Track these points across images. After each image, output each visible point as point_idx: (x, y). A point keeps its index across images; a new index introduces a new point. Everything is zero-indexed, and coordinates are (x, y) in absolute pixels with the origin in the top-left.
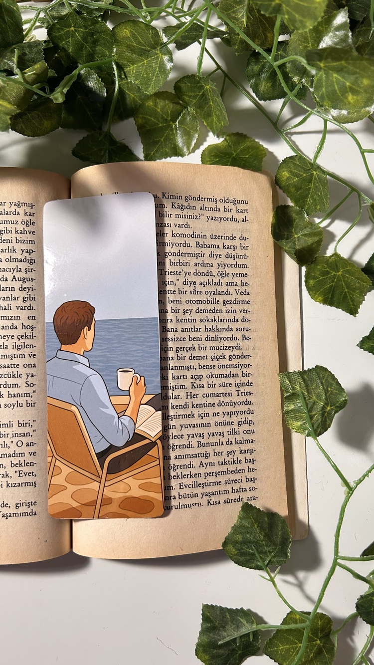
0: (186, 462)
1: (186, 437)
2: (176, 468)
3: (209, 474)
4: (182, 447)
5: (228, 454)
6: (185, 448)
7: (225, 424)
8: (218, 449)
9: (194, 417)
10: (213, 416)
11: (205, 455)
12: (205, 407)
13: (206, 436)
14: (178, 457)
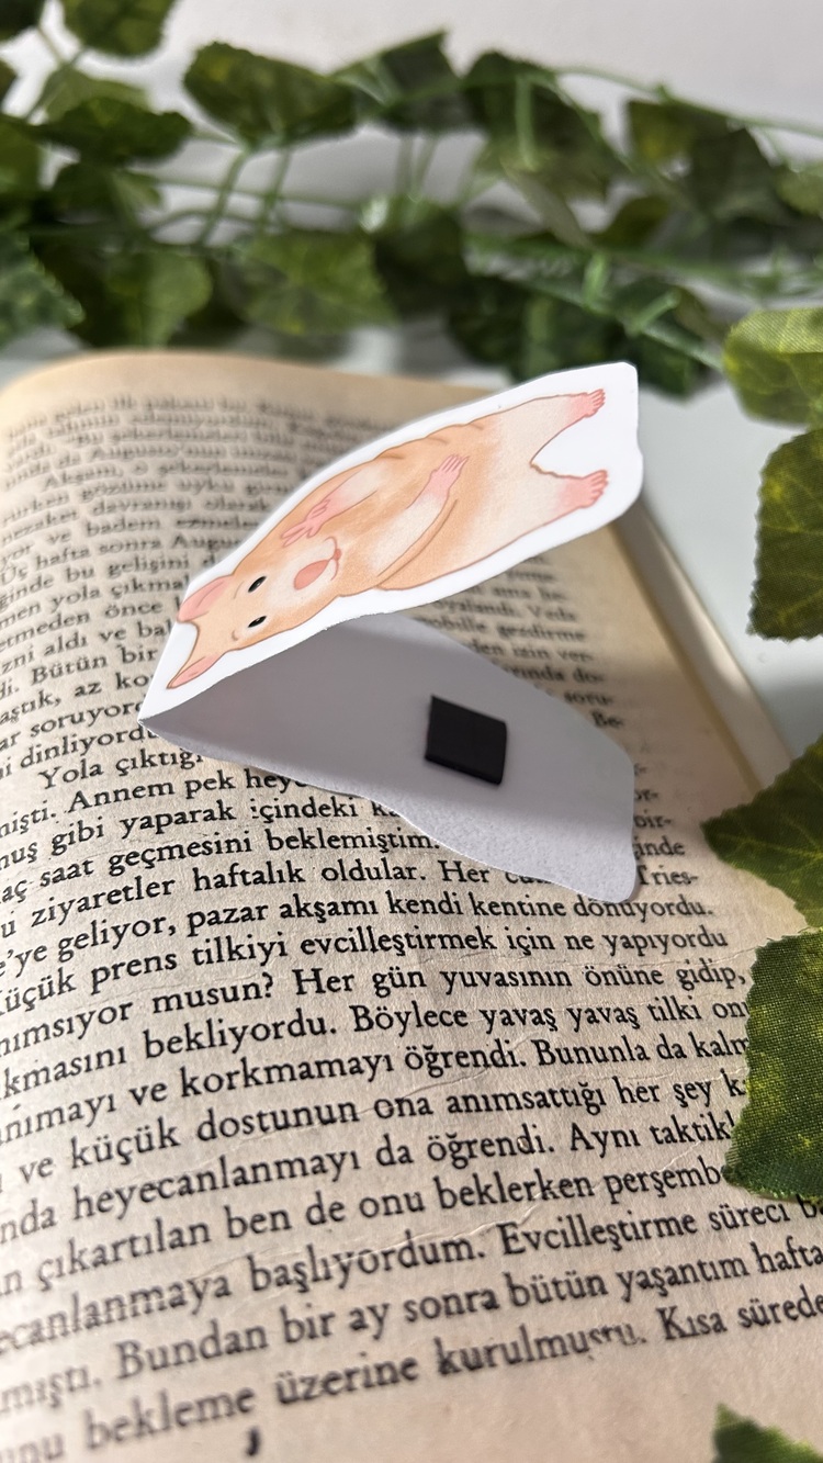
0: (508, 1124)
1: (476, 1021)
2: (464, 1152)
3: (626, 1182)
4: (470, 1059)
5: (684, 1094)
6: (486, 1065)
7: (630, 979)
8: (632, 1074)
9: (492, 947)
10: (570, 947)
11: (582, 1100)
12: (527, 914)
13: (563, 1022)
14: (461, 1101)
